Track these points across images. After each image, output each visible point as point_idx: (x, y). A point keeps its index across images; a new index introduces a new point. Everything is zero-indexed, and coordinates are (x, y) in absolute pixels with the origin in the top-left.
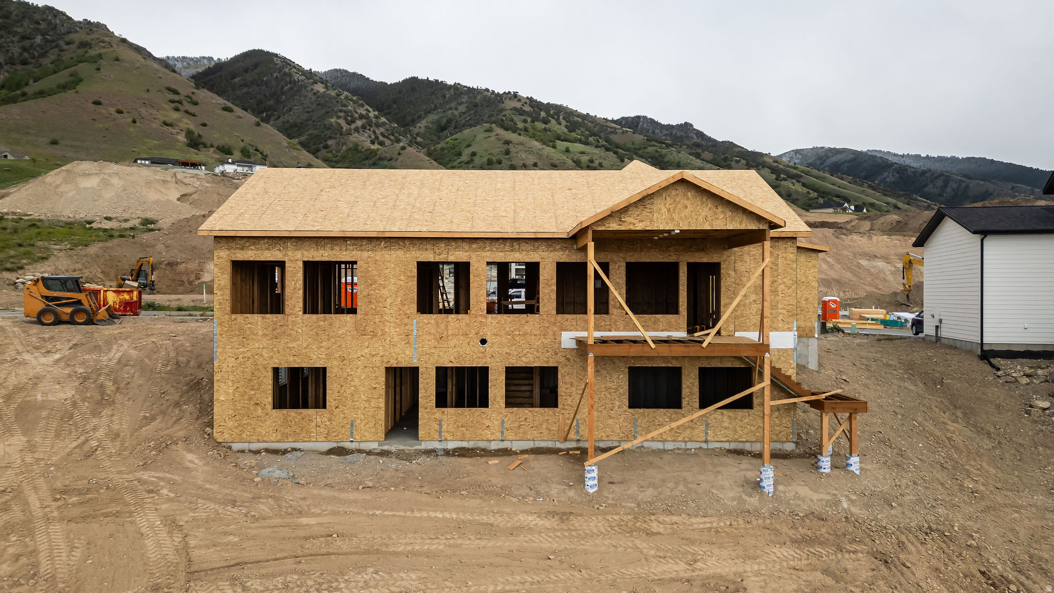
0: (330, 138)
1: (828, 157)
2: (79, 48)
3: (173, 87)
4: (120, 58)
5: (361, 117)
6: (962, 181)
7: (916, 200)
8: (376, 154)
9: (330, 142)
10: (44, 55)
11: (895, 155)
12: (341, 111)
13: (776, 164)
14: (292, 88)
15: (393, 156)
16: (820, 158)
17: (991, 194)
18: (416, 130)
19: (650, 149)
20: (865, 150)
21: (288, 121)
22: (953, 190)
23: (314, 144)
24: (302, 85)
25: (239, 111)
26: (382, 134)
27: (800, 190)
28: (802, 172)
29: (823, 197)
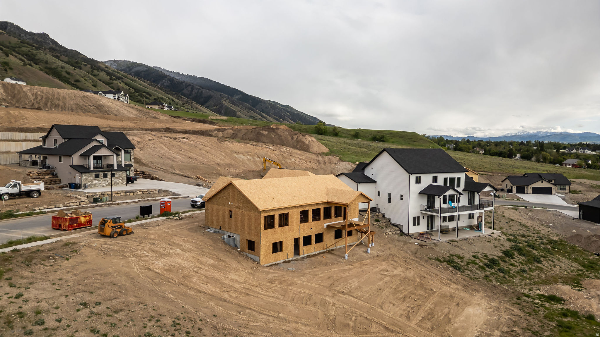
1: (133, 67)
6: (199, 89)
7: (182, 97)
11: (167, 71)
13: (106, 69)
16: (129, 67)
17: (212, 97)
20: (152, 66)
22: (196, 93)
27: (125, 87)
28: (123, 75)
29: (137, 93)
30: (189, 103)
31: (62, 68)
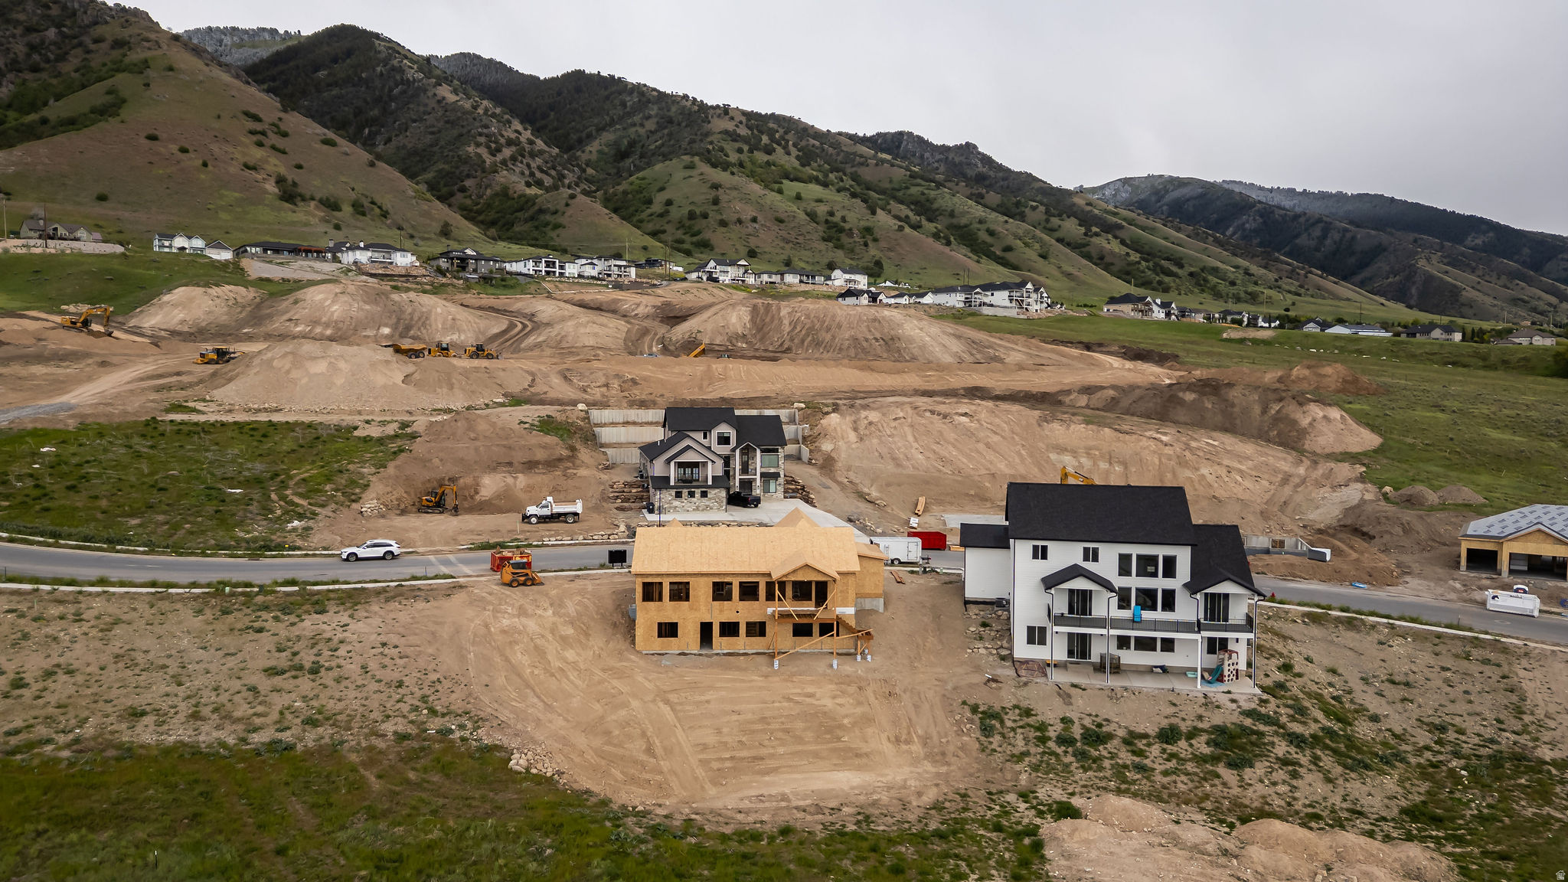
0: (468, 176)
2: (113, 48)
3: (253, 110)
4: (175, 66)
5: (510, 143)
6: (1346, 230)
7: (1279, 261)
8: (534, 204)
9: (468, 183)
10: (62, 58)
11: (1261, 189)
12: (480, 135)
13: (1089, 208)
14: (404, 92)
15: (558, 207)
16: (1157, 192)
17: (1385, 250)
18: (584, 157)
19: (914, 190)
20: (1220, 181)
21: (404, 147)
22: (1335, 243)
23: (445, 186)
24: (419, 88)
25: (344, 145)
26: (540, 168)
27: (1117, 250)
28: (1125, 219)
29: (1147, 261)
30: (1298, 274)
31: (981, 222)
